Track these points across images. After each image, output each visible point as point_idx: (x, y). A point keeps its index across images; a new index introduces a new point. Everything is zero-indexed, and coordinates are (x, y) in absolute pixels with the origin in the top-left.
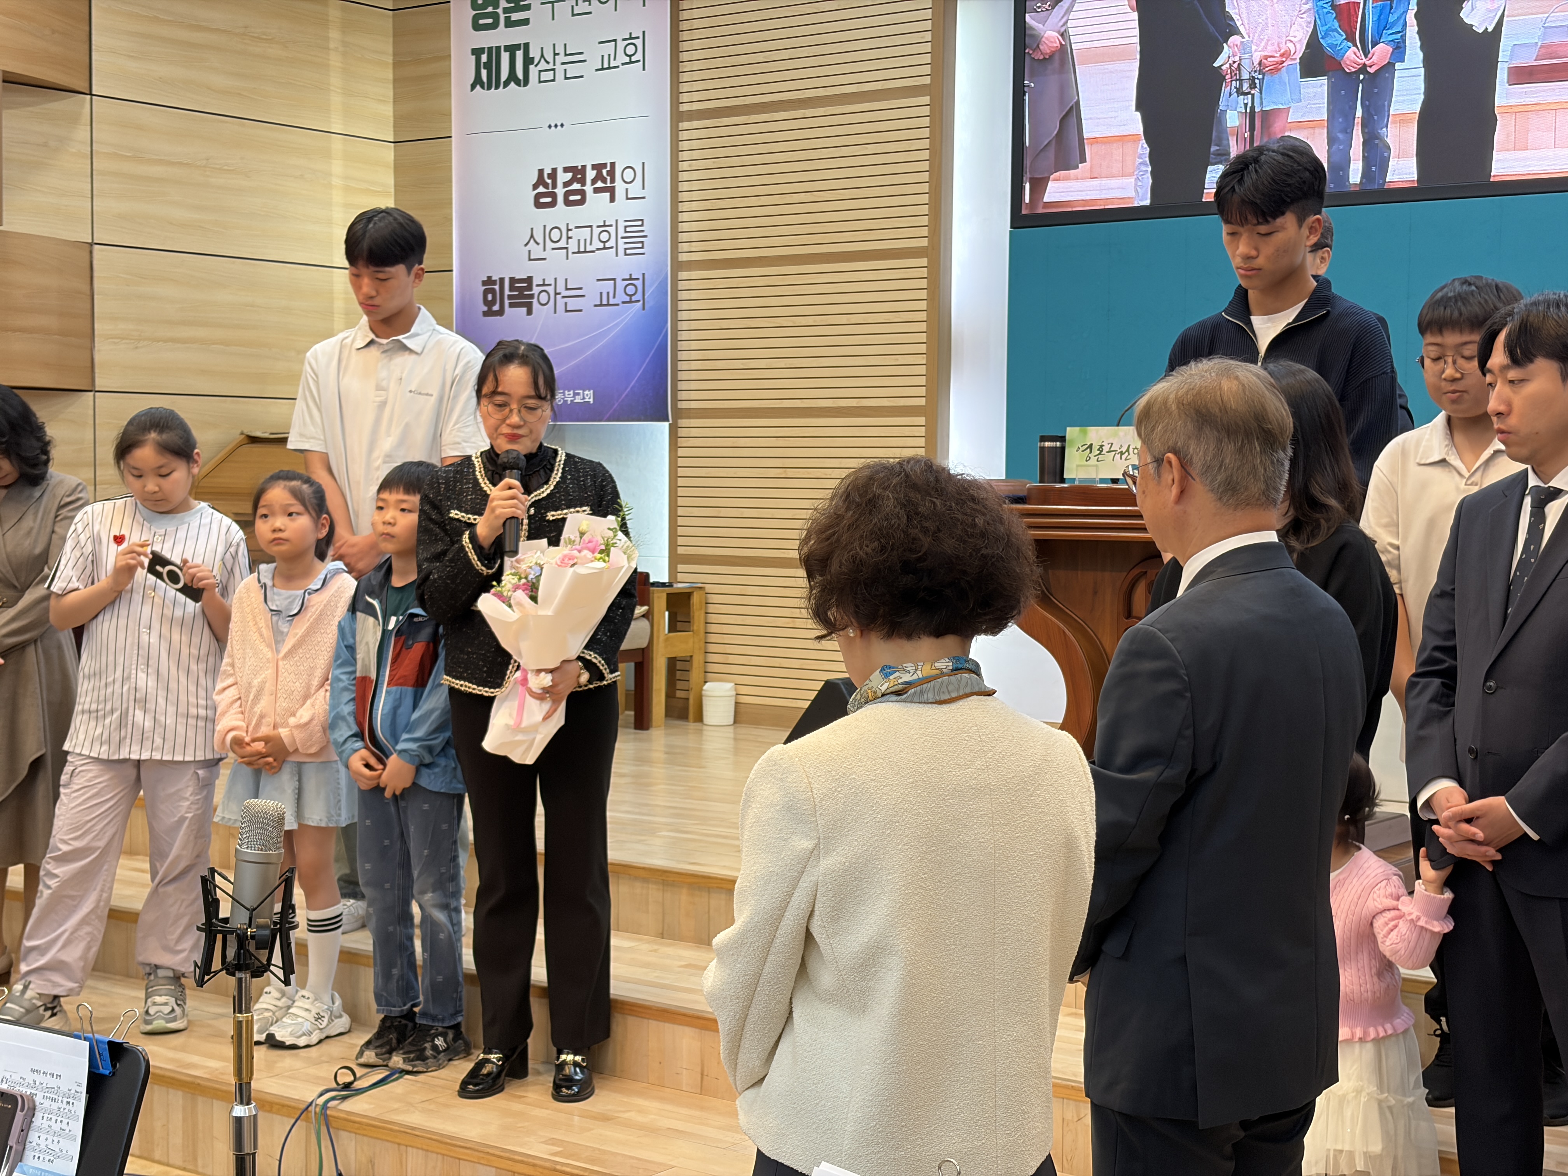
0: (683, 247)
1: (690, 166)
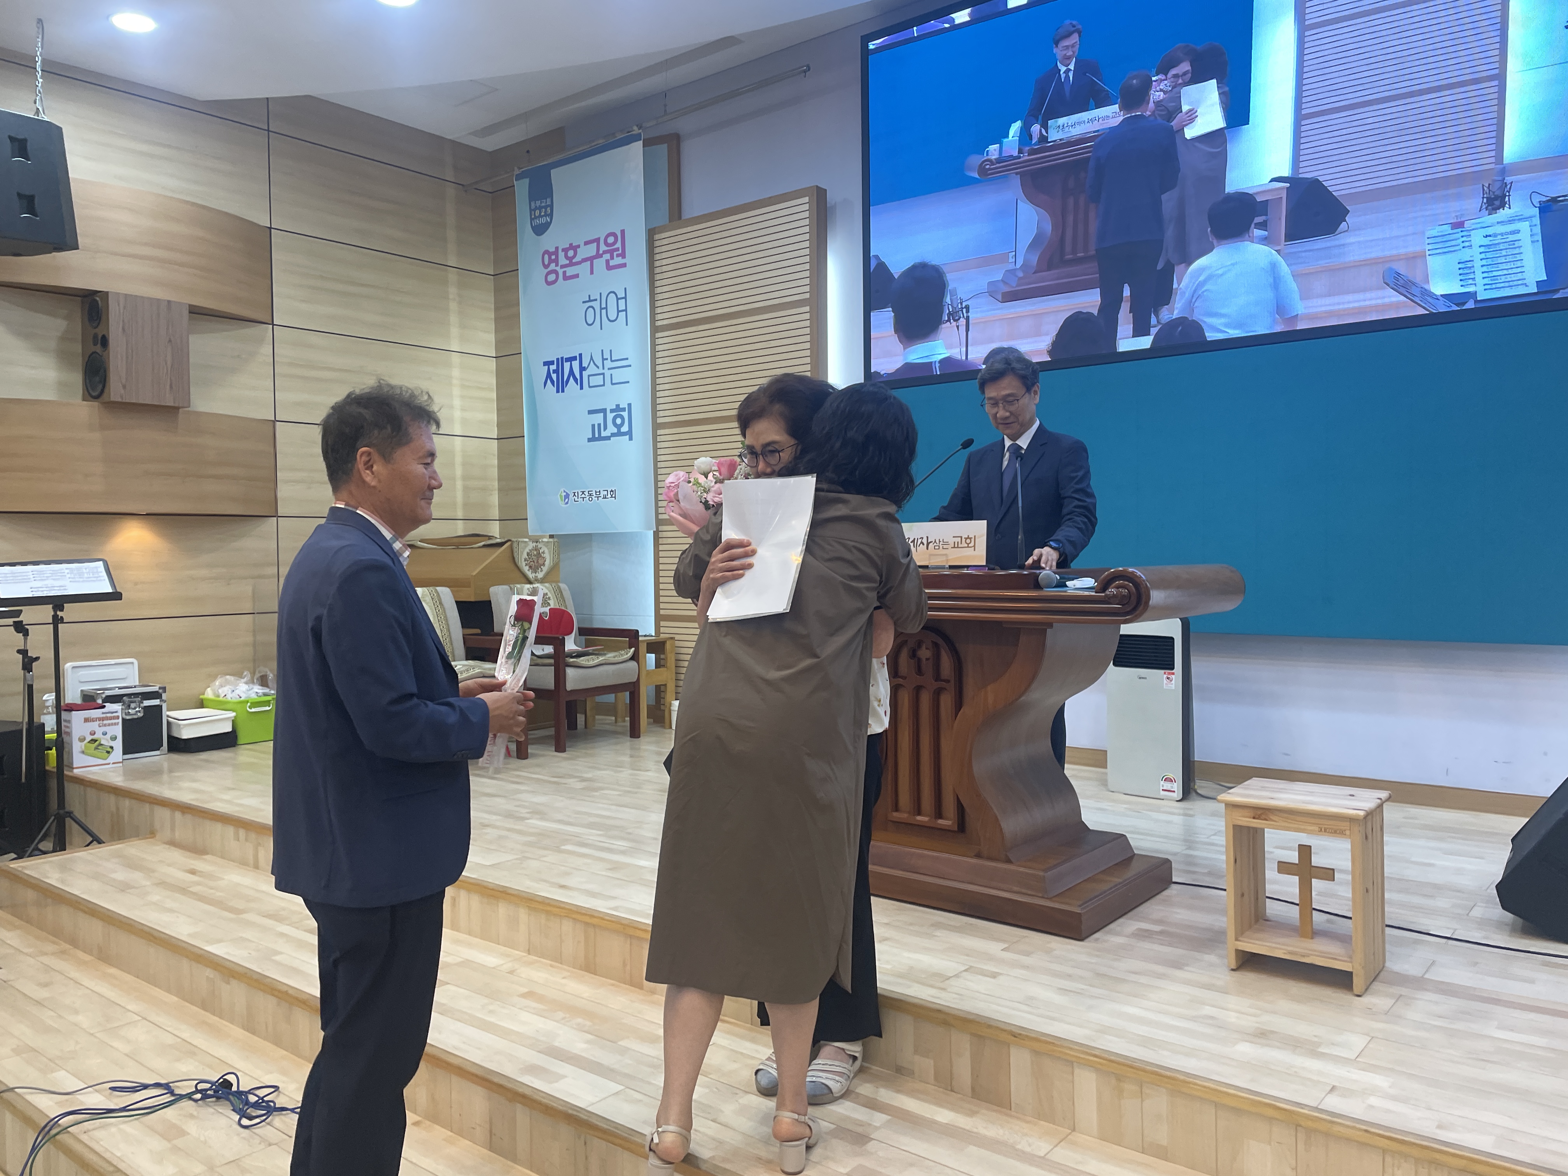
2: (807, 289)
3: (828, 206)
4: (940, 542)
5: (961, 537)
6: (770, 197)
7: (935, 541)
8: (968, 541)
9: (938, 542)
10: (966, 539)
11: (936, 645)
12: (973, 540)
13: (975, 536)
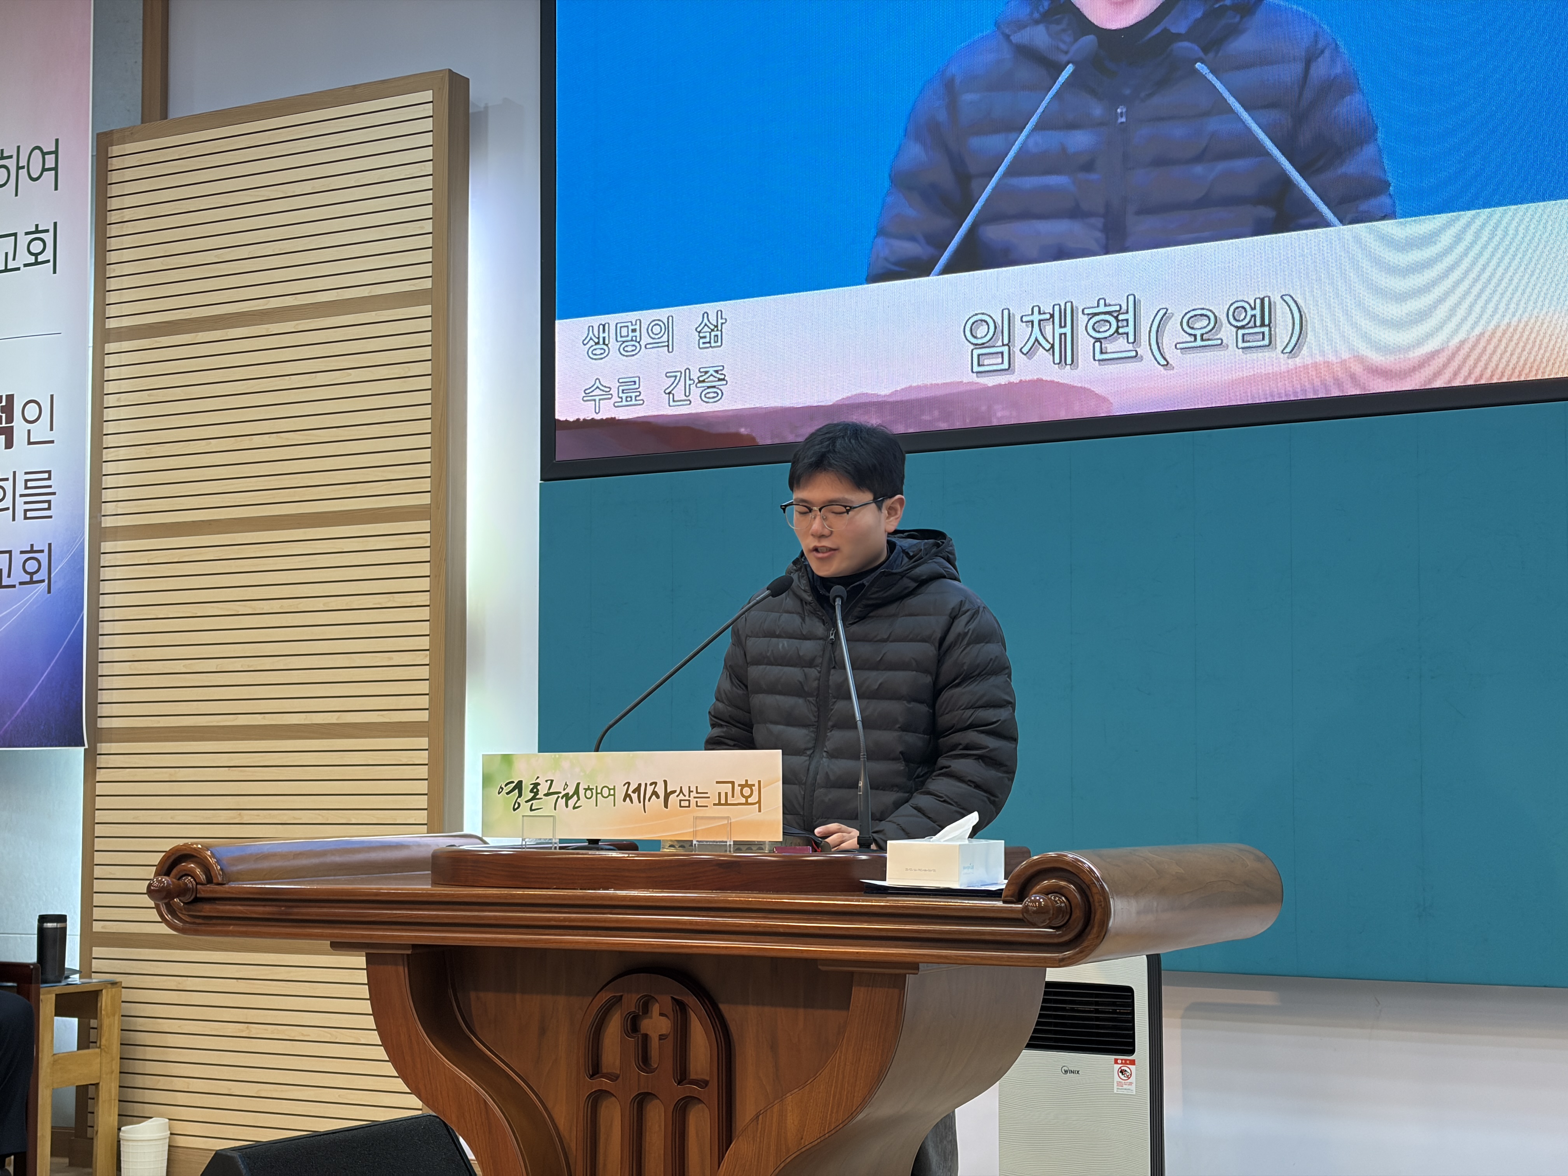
0: (108, 508)
1: (119, 400)
2: (427, 270)
3: (471, 111)
4: (690, 791)
5: (733, 783)
6: (355, 87)
7: (681, 791)
8: (746, 791)
9: (686, 792)
10: (742, 786)
11: (681, 1007)
12: (756, 788)
13: (759, 782)
